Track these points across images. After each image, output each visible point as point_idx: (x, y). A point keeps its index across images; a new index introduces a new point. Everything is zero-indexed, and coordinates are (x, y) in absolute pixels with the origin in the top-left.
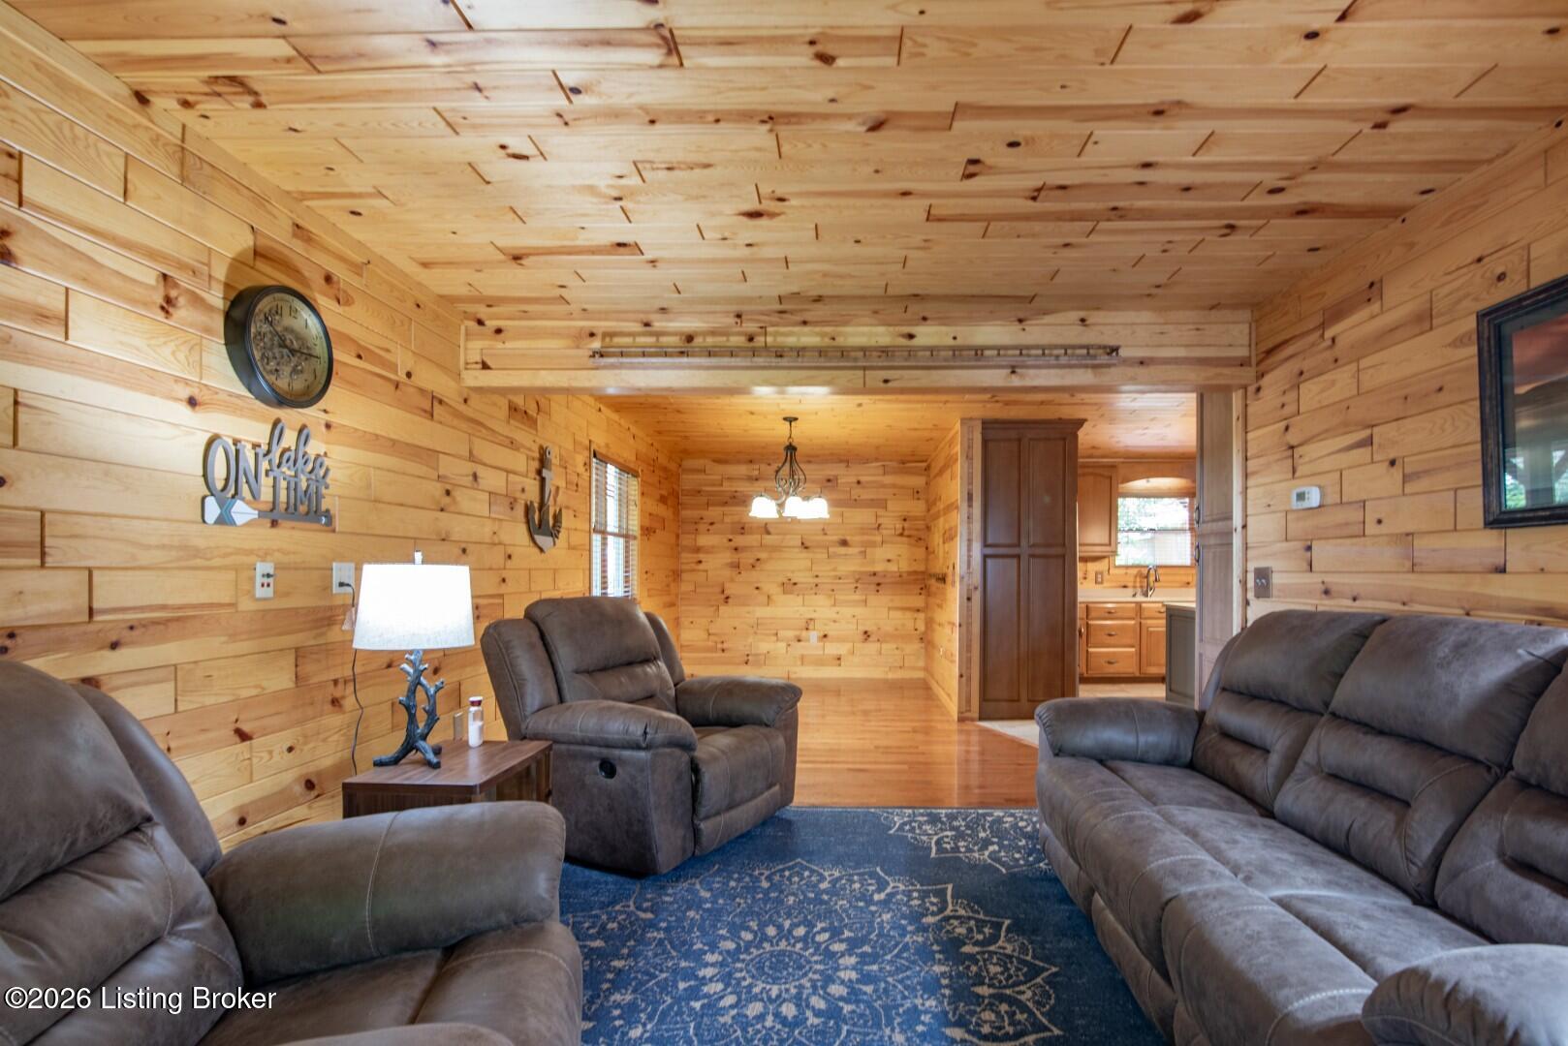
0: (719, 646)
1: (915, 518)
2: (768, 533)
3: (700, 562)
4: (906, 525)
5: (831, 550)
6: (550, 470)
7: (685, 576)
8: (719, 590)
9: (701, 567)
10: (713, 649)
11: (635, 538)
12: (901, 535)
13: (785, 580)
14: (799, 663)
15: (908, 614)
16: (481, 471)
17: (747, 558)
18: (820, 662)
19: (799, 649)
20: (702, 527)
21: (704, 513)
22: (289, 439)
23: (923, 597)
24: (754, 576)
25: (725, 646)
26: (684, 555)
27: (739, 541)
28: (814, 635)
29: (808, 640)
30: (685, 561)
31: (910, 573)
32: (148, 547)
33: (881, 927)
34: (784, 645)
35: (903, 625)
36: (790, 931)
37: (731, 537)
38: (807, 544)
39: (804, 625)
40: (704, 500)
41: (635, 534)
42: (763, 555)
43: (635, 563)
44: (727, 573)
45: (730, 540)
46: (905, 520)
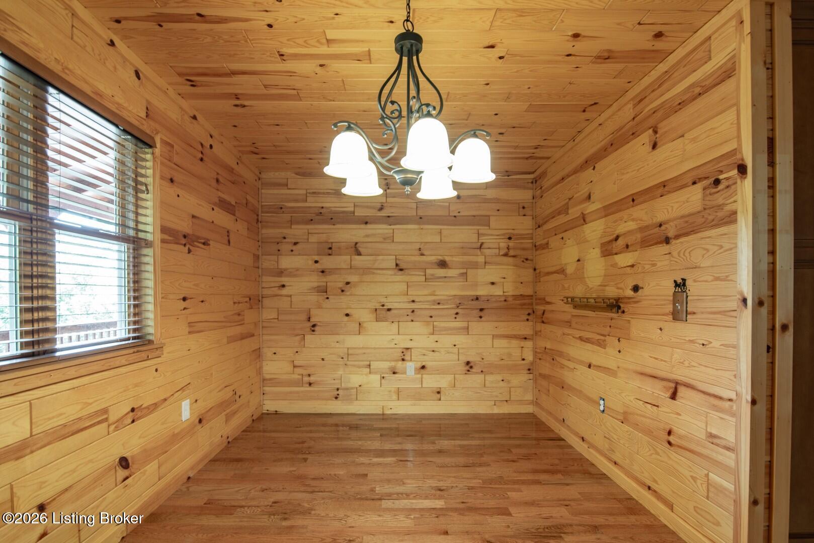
0: (306, 379)
1: (521, 237)
2: (359, 254)
3: (283, 286)
4: (511, 244)
5: (428, 271)
7: (266, 302)
8: (304, 317)
9: (284, 291)
10: (299, 383)
11: (148, 244)
12: (506, 255)
13: (378, 306)
14: (395, 397)
15: (515, 343)
17: (335, 282)
18: (419, 396)
19: (394, 382)
20: (285, 247)
21: (286, 231)
23: (530, 323)
24: (344, 300)
25: (312, 379)
26: (265, 279)
27: (327, 262)
28: (410, 367)
29: (405, 373)
30: (264, 285)
31: (515, 297)
34: (378, 377)
35: (510, 355)
37: (316, 258)
38: (402, 266)
39: (399, 355)
40: (287, 217)
41: (149, 237)
42: (353, 279)
43: (150, 283)
44: (314, 298)
45: (316, 262)
46: (510, 238)
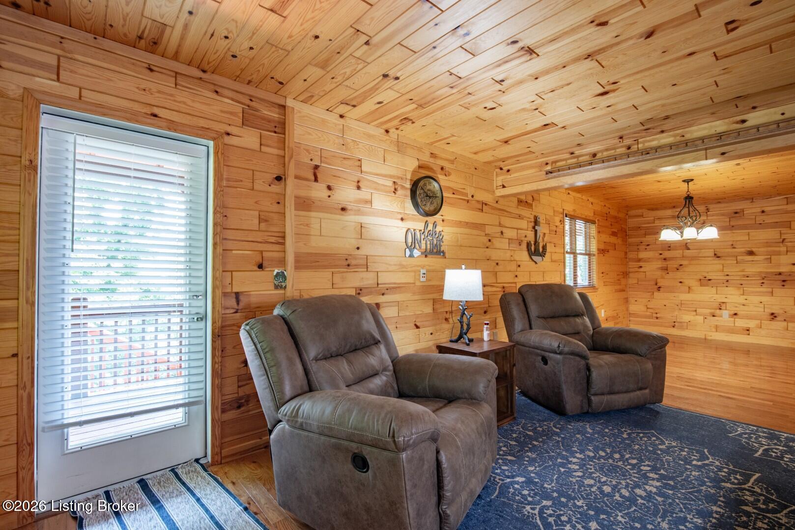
0: (655, 315)
2: (689, 249)
3: (641, 267)
5: (739, 258)
6: (539, 226)
7: (631, 275)
8: (654, 283)
9: (641, 270)
10: (651, 317)
11: (594, 255)
13: (702, 278)
14: (714, 330)
16: (504, 230)
17: (672, 264)
18: (732, 331)
19: (714, 321)
20: (642, 247)
21: (643, 239)
22: (430, 227)
24: (679, 275)
25: (658, 315)
26: (630, 263)
27: (667, 254)
28: (725, 314)
29: (721, 316)
30: (630, 266)
32: (390, 265)
33: (688, 476)
34: (702, 318)
36: (627, 459)
37: (661, 252)
38: (719, 255)
39: (716, 305)
40: (643, 232)
41: (594, 253)
42: (684, 262)
43: (595, 268)
44: (659, 273)
45: (661, 254)
